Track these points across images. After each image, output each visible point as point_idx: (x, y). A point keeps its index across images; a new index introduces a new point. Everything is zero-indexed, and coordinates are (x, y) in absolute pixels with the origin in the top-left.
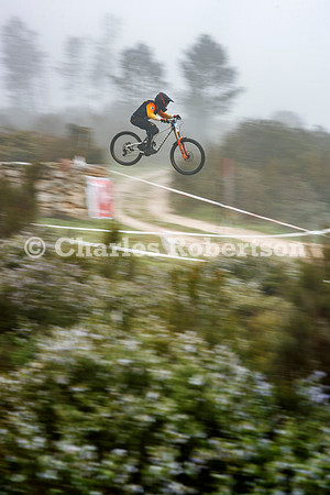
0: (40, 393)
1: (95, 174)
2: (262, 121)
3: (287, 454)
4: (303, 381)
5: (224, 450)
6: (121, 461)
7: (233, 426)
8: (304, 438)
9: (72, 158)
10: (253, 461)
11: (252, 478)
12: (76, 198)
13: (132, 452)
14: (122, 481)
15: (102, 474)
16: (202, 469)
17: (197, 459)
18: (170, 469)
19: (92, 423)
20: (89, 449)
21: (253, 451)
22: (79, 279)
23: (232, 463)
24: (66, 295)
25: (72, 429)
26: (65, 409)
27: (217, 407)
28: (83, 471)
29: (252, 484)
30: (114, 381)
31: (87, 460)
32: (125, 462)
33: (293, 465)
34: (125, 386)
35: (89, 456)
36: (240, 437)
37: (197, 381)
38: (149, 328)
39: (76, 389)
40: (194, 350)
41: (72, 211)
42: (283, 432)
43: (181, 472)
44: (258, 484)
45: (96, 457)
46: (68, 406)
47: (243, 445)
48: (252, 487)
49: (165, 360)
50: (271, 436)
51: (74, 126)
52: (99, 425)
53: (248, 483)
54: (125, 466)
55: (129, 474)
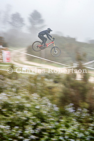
1: (5, 50)
3: (63, 126)
4: (67, 106)
5: (46, 126)
6: (17, 130)
7: (48, 119)
8: (68, 122)
10: (54, 129)
13: (20, 127)
14: (18, 135)
17: (38, 129)
18: (31, 131)
19: (9, 120)
20: (8, 127)
21: (54, 126)
27: (43, 114)
28: (6, 133)
30: (14, 108)
33: (65, 129)
34: (18, 109)
36: (50, 122)
37: (38, 107)
38: (23, 93)
39: (3, 110)
42: (62, 120)
45: (10, 129)
47: (51, 124)
48: (54, 136)
49: (28, 101)
52: (11, 120)
53: (52, 135)
54: (18, 131)
55: (20, 133)
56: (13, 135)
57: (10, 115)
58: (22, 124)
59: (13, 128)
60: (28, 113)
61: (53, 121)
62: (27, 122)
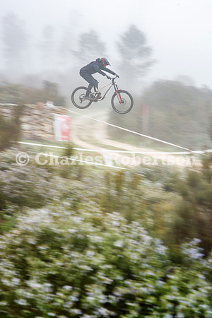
0: (18, 250)
1: (60, 113)
2: (168, 82)
3: (175, 291)
4: (185, 245)
5: (135, 288)
6: (68, 294)
7: (141, 273)
8: (186, 281)
9: (45, 102)
10: (152, 295)
11: (152, 305)
12: (47, 127)
13: (76, 288)
14: (68, 306)
15: (56, 302)
16: (120, 300)
17: (117, 294)
18: (100, 299)
19: (51, 269)
20: (48, 285)
21: (153, 289)
22: (47, 179)
23: (139, 296)
24: (38, 188)
25: (38, 273)
26: (33, 260)
27: (131, 261)
28: (43, 300)
29: (152, 309)
30: (66, 243)
31: (47, 293)
32: (71, 295)
33: (178, 298)
34: (72, 246)
35: (47, 290)
36: (145, 280)
37: (119, 244)
38: (90, 210)
39: (41, 248)
40: (117, 224)
41: (44, 136)
42: (172, 277)
43: (107, 301)
44: (155, 310)
45: (52, 291)
46: (36, 258)
47: (147, 284)
48: (152, 312)
49: (98, 230)
50: (165, 279)
51: (47, 82)
52: (55, 270)
53: (149, 309)
54: (71, 297)
55: (74, 302)
56: (57, 306)
57: (54, 259)
58: (79, 281)
59: (59, 289)
60: (95, 256)
61: (151, 277)
62: (92, 278)
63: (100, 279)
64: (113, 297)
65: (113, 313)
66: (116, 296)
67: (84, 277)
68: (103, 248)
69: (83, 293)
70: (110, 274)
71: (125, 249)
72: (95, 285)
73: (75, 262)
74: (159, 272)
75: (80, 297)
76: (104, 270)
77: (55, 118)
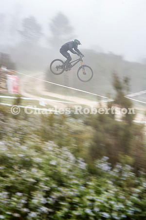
3: (92, 193)
5: (65, 192)
6: (19, 198)
7: (69, 182)
8: (99, 186)
9: (0, 67)
12: (2, 85)
14: (20, 207)
15: (12, 204)
16: (56, 201)
18: (41, 201)
21: (77, 192)
23: (68, 198)
27: (62, 174)
31: (5, 198)
33: (95, 198)
35: (5, 196)
36: (72, 186)
37: (53, 163)
40: (52, 149)
42: (90, 183)
43: (46, 202)
44: (80, 207)
45: (8, 197)
47: (73, 189)
49: (39, 154)
50: (85, 185)
51: (2, 53)
53: (75, 206)
54: (21, 200)
55: (23, 203)
56: (13, 207)
57: (10, 175)
58: (27, 190)
59: (13, 195)
61: (77, 184)
62: (36, 186)
63: (41, 187)
64: (51, 199)
65: (50, 210)
66: (53, 198)
67: (31, 186)
68: (43, 166)
69: (30, 197)
70: (48, 183)
71: (58, 166)
72: (38, 192)
73: (24, 176)
74: (81, 180)
75: (28, 200)
76: (44, 181)
77: (8, 78)
